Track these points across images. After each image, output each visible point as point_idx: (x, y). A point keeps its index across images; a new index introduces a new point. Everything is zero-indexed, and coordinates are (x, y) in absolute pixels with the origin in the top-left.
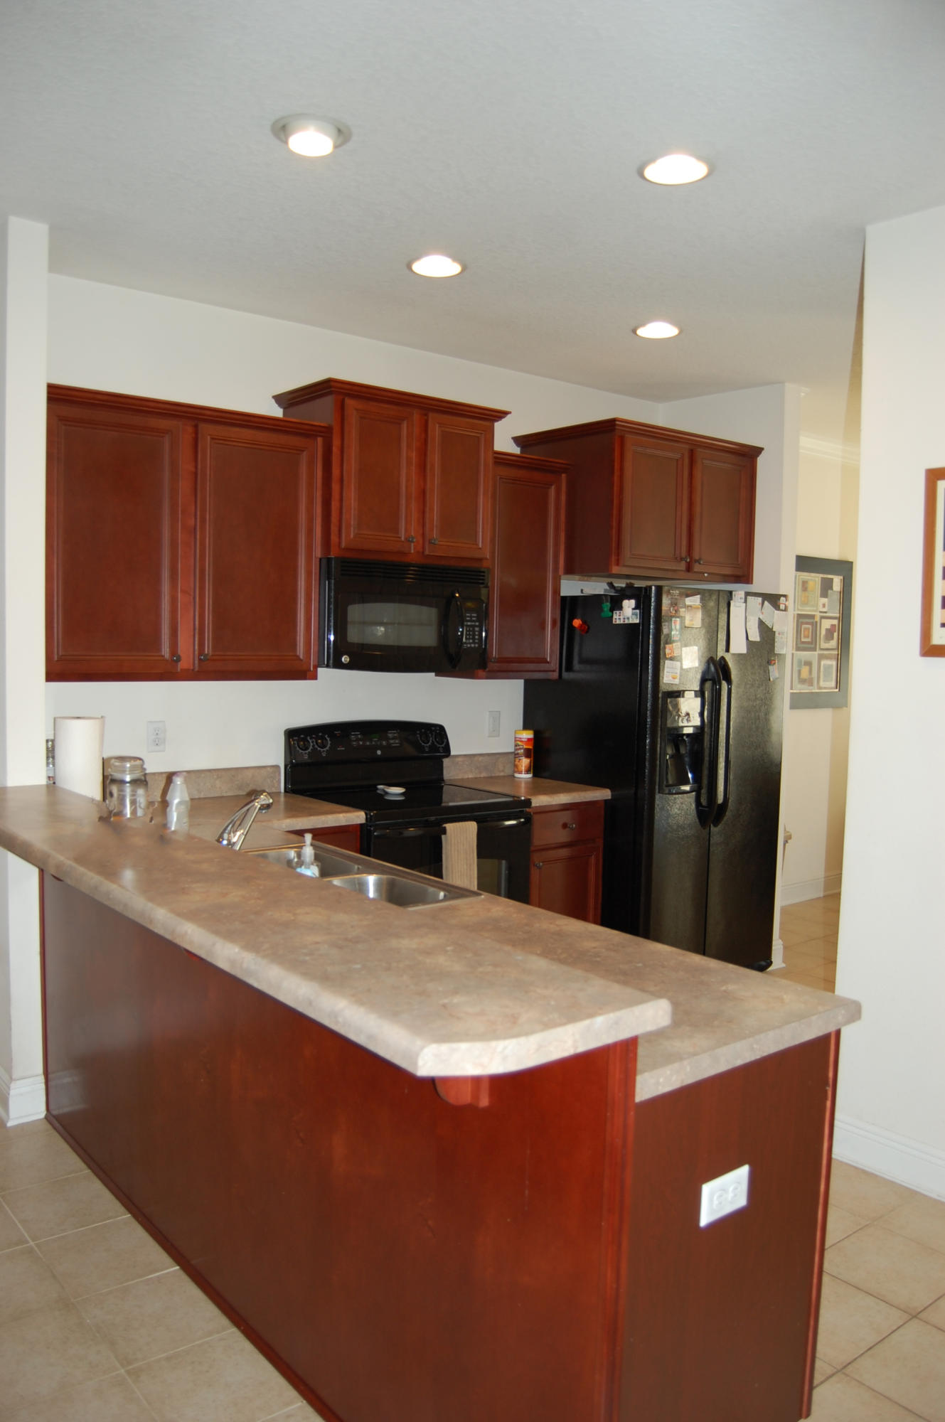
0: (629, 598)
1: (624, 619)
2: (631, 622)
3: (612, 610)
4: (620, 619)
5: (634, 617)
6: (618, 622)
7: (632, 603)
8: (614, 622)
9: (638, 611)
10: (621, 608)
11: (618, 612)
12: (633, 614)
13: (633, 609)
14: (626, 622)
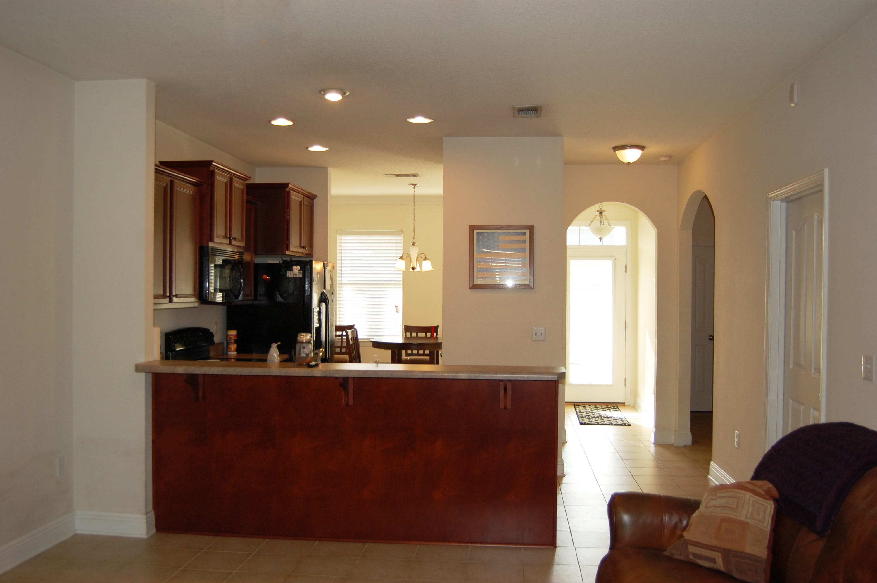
0: (296, 265)
1: (294, 275)
2: (297, 276)
3: (286, 270)
4: (291, 275)
5: (299, 274)
6: (290, 276)
7: (299, 267)
8: (287, 276)
9: (302, 271)
10: (291, 270)
11: (289, 272)
12: (299, 273)
13: (299, 270)
14: (295, 276)
